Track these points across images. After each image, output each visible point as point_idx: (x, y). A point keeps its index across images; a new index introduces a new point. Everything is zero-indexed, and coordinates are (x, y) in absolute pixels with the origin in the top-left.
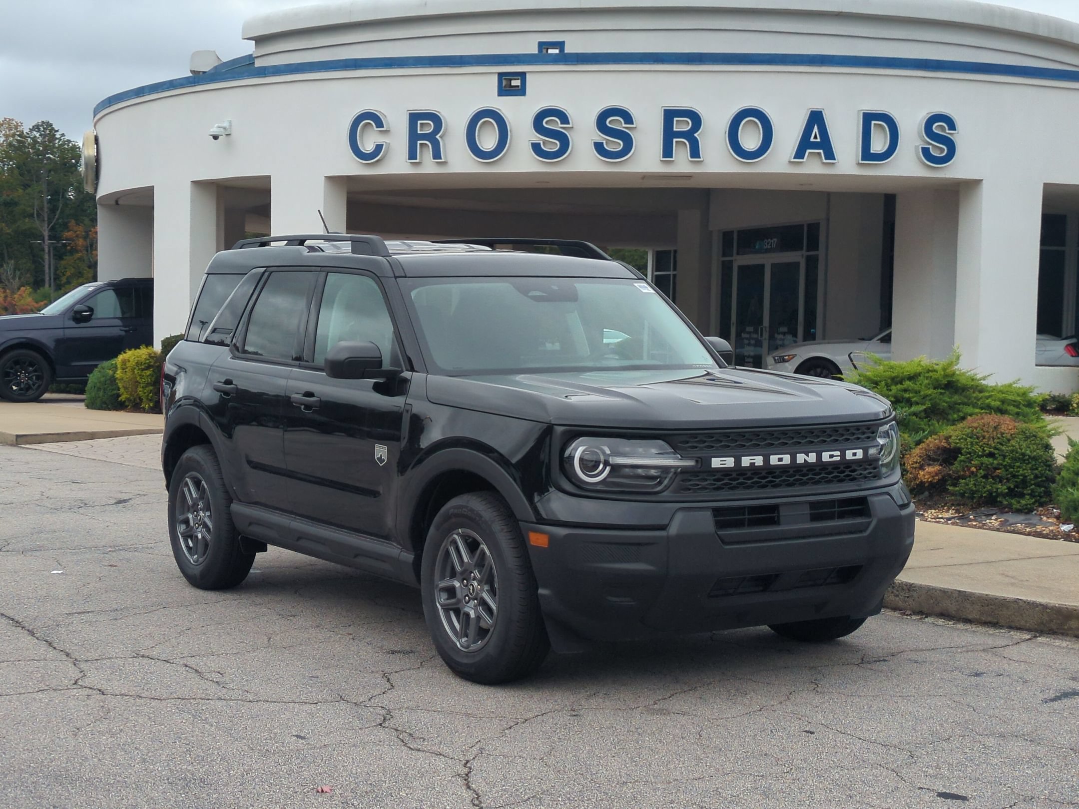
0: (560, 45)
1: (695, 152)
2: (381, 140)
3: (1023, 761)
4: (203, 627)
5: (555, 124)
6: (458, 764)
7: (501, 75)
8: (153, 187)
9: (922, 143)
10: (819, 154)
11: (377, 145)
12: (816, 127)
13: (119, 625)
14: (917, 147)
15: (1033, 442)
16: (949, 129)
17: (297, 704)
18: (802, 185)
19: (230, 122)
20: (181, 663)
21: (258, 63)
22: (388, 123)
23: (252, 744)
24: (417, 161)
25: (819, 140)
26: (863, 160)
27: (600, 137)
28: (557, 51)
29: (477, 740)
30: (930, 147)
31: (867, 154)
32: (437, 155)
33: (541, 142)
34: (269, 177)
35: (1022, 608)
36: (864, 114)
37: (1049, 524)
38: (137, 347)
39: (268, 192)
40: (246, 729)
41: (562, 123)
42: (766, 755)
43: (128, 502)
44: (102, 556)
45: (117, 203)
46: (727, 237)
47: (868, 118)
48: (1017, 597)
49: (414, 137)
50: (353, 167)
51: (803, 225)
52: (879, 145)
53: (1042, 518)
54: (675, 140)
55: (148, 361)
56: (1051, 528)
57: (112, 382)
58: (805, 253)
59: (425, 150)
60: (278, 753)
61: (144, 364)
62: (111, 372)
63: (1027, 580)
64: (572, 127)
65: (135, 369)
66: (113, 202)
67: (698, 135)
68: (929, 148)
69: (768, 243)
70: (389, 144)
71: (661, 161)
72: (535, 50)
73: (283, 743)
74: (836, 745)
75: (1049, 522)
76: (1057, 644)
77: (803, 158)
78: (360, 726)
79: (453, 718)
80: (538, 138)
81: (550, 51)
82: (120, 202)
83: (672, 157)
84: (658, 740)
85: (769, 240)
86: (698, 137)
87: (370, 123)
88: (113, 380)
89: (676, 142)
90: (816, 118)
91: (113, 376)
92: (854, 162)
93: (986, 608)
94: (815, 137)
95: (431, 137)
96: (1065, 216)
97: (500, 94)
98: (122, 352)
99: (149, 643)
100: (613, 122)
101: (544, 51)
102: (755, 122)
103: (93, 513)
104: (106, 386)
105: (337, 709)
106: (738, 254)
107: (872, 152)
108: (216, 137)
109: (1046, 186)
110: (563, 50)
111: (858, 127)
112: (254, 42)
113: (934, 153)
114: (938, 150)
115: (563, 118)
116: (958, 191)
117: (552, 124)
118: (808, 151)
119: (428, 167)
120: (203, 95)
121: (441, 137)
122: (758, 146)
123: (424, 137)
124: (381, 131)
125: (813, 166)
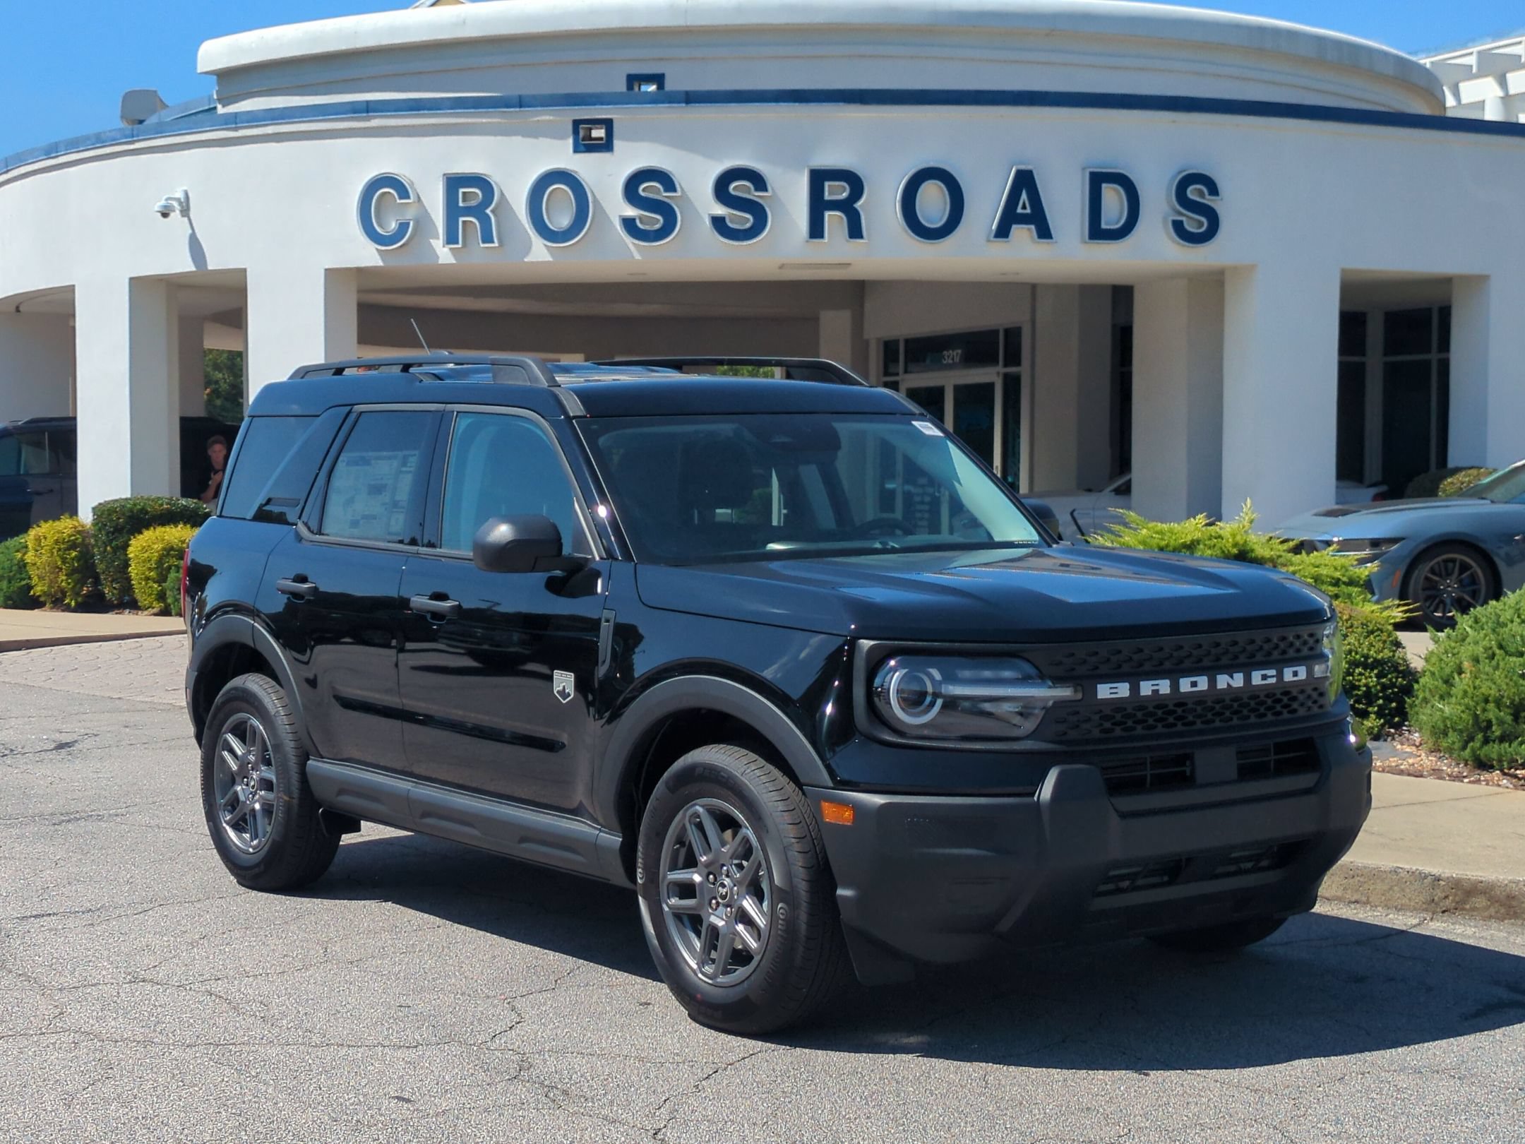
0: (658, 79)
1: (855, 231)
2: (406, 215)
3: (1456, 1109)
4: (224, 933)
5: (656, 192)
6: (643, 1135)
7: (576, 123)
8: (74, 286)
9: (1175, 214)
10: (1030, 230)
11: (401, 224)
12: (1024, 193)
13: (99, 933)
14: (1166, 220)
15: (1378, 638)
16: (1210, 194)
17: (387, 1050)
18: (1004, 274)
19: (186, 193)
20: (203, 989)
22: (416, 193)
23: (333, 1110)
24: (459, 246)
25: (1028, 211)
26: (1090, 237)
27: (719, 210)
28: (653, 88)
29: (664, 1098)
30: (1184, 219)
31: (1097, 232)
32: (487, 237)
33: (636, 218)
34: (245, 270)
35: (1404, 880)
36: (1091, 173)
37: (1406, 755)
38: (56, 518)
39: (242, 292)
40: (320, 1089)
41: (666, 191)
42: (1088, 1109)
43: (73, 746)
44: (52, 828)
45: (18, 310)
46: (890, 349)
47: (1097, 180)
48: (1395, 865)
49: (453, 211)
50: (368, 255)
51: (998, 331)
52: (1113, 215)
53: (1395, 747)
54: (826, 213)
55: (73, 538)
56: (1411, 761)
57: (20, 568)
58: (1001, 369)
59: (470, 230)
60: (375, 1125)
61: (68, 542)
62: (19, 555)
63: (1402, 839)
64: (681, 197)
65: (54, 548)
66: (13, 309)
67: (859, 206)
68: (1182, 221)
69: (948, 357)
70: (419, 221)
71: (807, 243)
72: (621, 87)
73: (380, 1109)
74: (1186, 1092)
75: (1406, 752)
76: (1459, 931)
77: (1007, 237)
78: (488, 1080)
79: (622, 1065)
80: (630, 211)
81: (644, 88)
82: (21, 309)
83: (823, 237)
84: (928, 1092)
85: (951, 352)
86: (859, 209)
87: (389, 192)
88: (22, 566)
89: (829, 215)
90: (1025, 181)
91: (22, 560)
92: (1079, 241)
93: (1351, 881)
94: (1024, 207)
95: (478, 212)
96: (1364, 315)
97: (575, 151)
98: (35, 526)
99: (148, 960)
100: (737, 189)
101: (636, 87)
102: (940, 187)
103: (26, 763)
104: (11, 574)
105: (448, 1054)
106: (906, 372)
107: (1103, 226)
108: (163, 215)
109: (1344, 271)
110: (661, 86)
111: (1083, 192)
112: (215, 77)
113: (1190, 227)
114: (1196, 224)
115: (668, 182)
116: (1222, 280)
117: (653, 191)
118: (1014, 227)
119: (476, 254)
120: (145, 155)
121: (493, 211)
122: (945, 220)
123: (468, 211)
124: (406, 204)
125: (1022, 247)
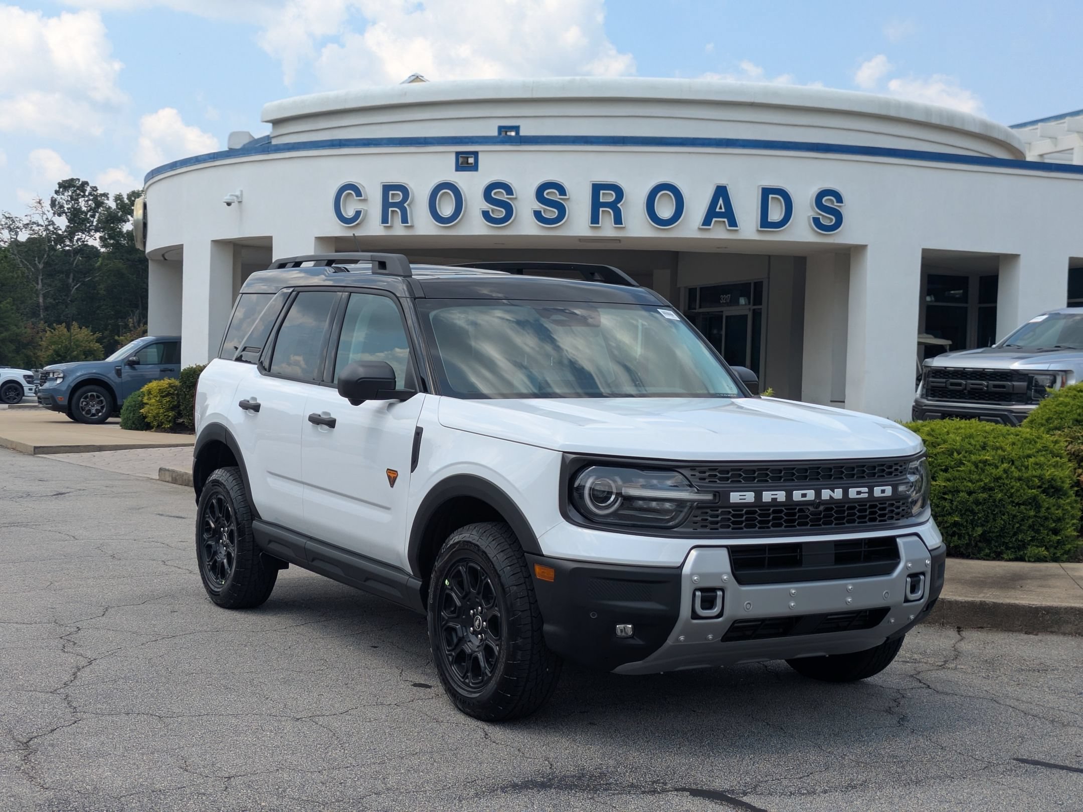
0: (516, 129)
1: (618, 220)
2: (359, 207)
5: (503, 196)
7: (458, 154)
8: (182, 245)
9: (815, 214)
10: (724, 222)
11: (357, 212)
12: (721, 198)
14: (809, 217)
16: (837, 203)
18: (718, 248)
19: (241, 192)
21: (274, 142)
22: (366, 194)
24: (389, 225)
25: (723, 210)
26: (761, 227)
27: (538, 206)
28: (513, 134)
30: (821, 217)
31: (765, 223)
32: (405, 220)
33: (490, 210)
34: (270, 238)
36: (763, 189)
39: (269, 248)
41: (507, 195)
46: (692, 292)
47: (766, 192)
49: (386, 205)
50: (337, 230)
51: (750, 283)
52: (776, 214)
54: (601, 209)
58: (751, 307)
59: (395, 216)
67: (621, 205)
68: (819, 218)
69: (724, 299)
70: (367, 210)
71: (591, 227)
72: (494, 133)
77: (710, 225)
80: (487, 206)
81: (509, 134)
82: (165, 257)
83: (598, 224)
85: (725, 296)
86: (620, 207)
87: (351, 193)
89: (603, 211)
90: (721, 192)
92: (754, 229)
94: (721, 208)
95: (400, 205)
96: (967, 278)
97: (457, 170)
100: (548, 194)
101: (503, 134)
102: (669, 195)
104: (135, 409)
106: (701, 307)
107: (769, 220)
108: (229, 204)
109: (925, 252)
110: (517, 133)
111: (758, 199)
112: (271, 124)
113: (824, 222)
114: (828, 220)
115: (508, 189)
116: (850, 254)
117: (500, 195)
118: (714, 219)
119: (399, 230)
120: (221, 169)
121: (408, 205)
122: (672, 215)
123: (394, 205)
124: (360, 200)
125: (719, 232)
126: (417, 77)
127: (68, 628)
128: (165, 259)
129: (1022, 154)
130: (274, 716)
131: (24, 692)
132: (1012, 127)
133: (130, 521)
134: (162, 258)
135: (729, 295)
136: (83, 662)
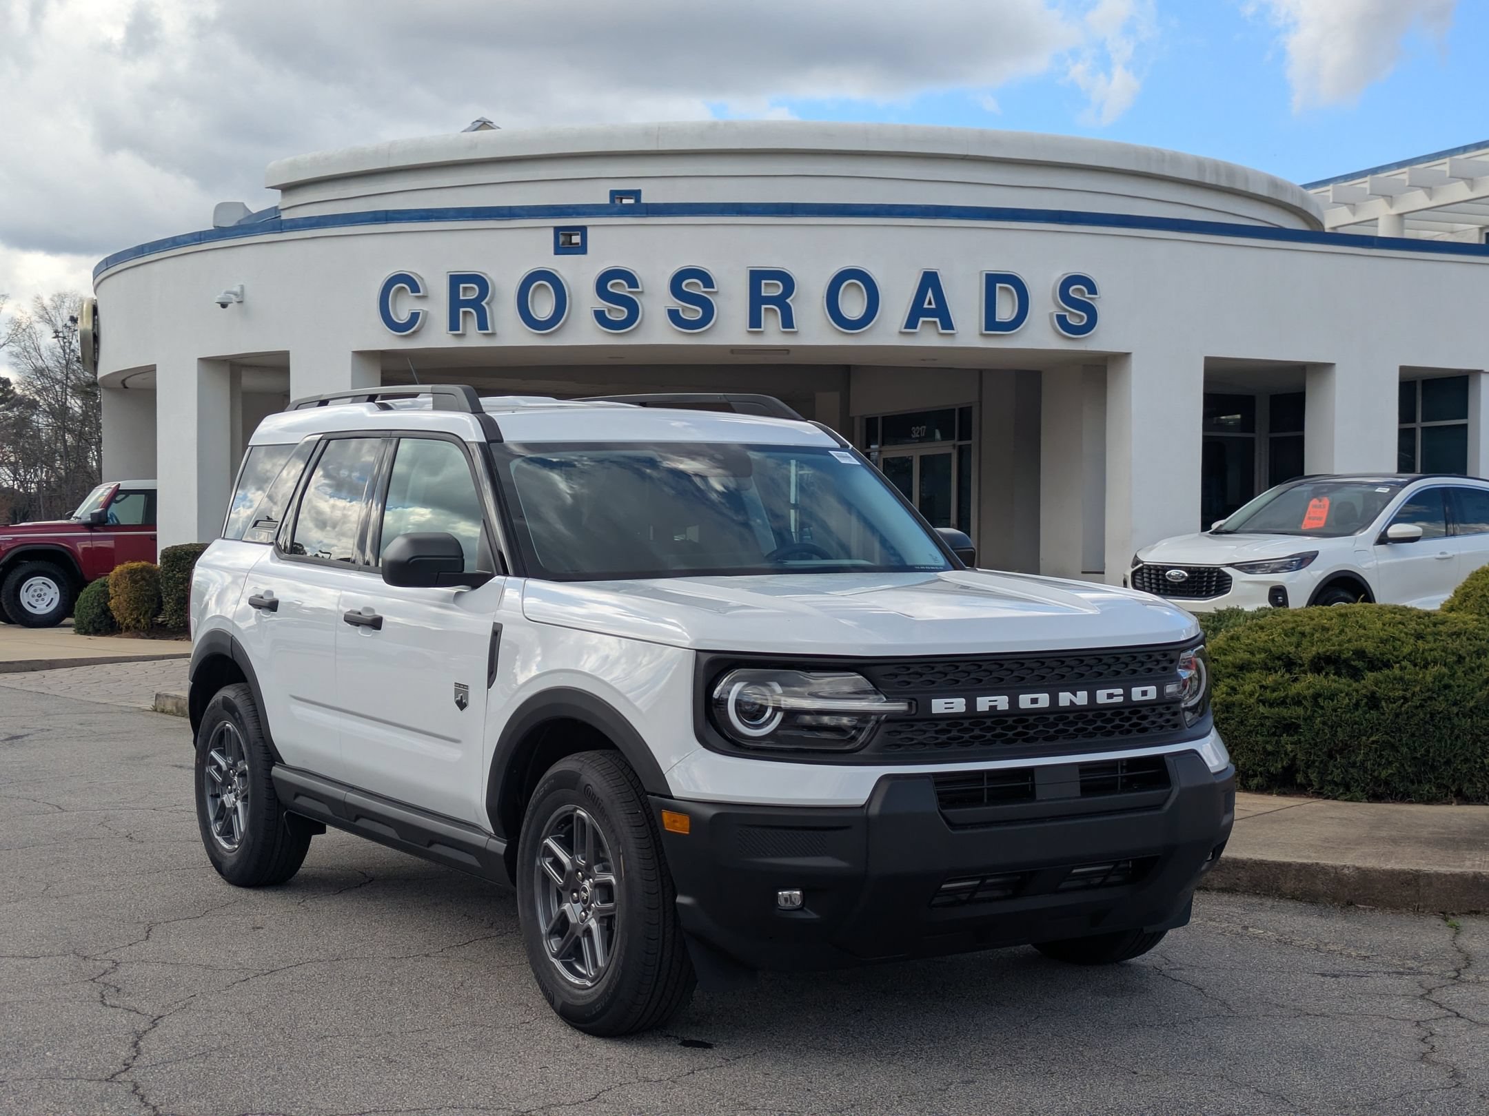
0: (636, 194)
1: (788, 322)
2: (418, 306)
5: (623, 289)
7: (557, 230)
8: (155, 365)
9: (1057, 309)
10: (935, 322)
11: (413, 314)
12: (930, 291)
14: (1051, 314)
16: (1089, 293)
18: (923, 360)
19: (242, 287)
21: (285, 216)
22: (425, 288)
24: (460, 332)
25: (933, 306)
26: (987, 329)
27: (674, 303)
28: (632, 201)
30: (1067, 314)
31: (991, 323)
32: (483, 325)
33: (606, 310)
34: (286, 354)
36: (987, 275)
41: (629, 287)
46: (870, 423)
47: (992, 281)
49: (455, 304)
50: (388, 341)
51: (953, 410)
52: (1006, 310)
54: (763, 307)
58: (957, 442)
59: (469, 319)
62: (103, 589)
64: (642, 292)
66: (119, 384)
67: (791, 301)
68: (1065, 316)
69: (916, 431)
70: (427, 312)
71: (749, 332)
72: (606, 200)
77: (916, 328)
80: (601, 304)
81: (625, 201)
82: (126, 383)
83: (760, 327)
85: (918, 427)
86: (791, 304)
87: (404, 288)
89: (765, 309)
90: (930, 281)
92: (977, 333)
94: (930, 303)
95: (476, 304)
96: (1253, 398)
97: (556, 253)
100: (688, 286)
101: (617, 202)
102: (857, 284)
106: (883, 444)
107: (997, 320)
108: (224, 305)
109: (1208, 360)
110: (638, 200)
111: (981, 292)
112: (280, 191)
113: (1073, 321)
114: (1077, 318)
115: (632, 280)
116: (1105, 367)
117: (619, 287)
118: (922, 319)
119: (474, 339)
120: (211, 255)
121: (487, 304)
122: (863, 314)
123: (467, 303)
124: (417, 297)
125: (928, 337)
126: (484, 123)
127: (98, 963)
128: (126, 387)
129: (1321, 224)
130: (483, 1108)
131: (63, 1082)
132: (1305, 186)
133: (136, 778)
134: (121, 386)
135: (925, 427)
136: (143, 1025)
